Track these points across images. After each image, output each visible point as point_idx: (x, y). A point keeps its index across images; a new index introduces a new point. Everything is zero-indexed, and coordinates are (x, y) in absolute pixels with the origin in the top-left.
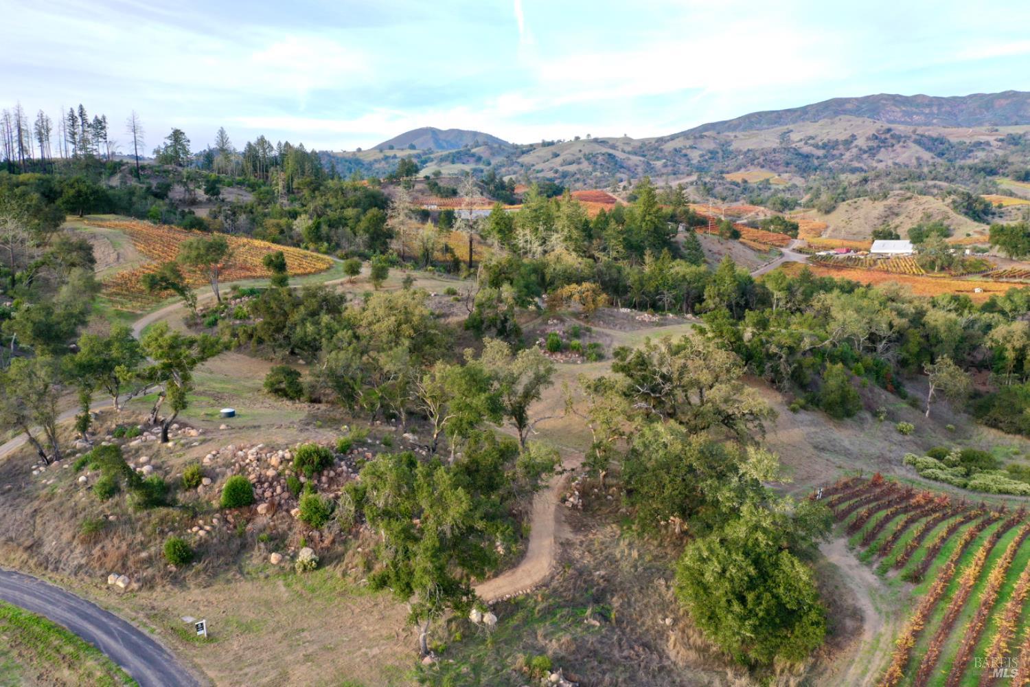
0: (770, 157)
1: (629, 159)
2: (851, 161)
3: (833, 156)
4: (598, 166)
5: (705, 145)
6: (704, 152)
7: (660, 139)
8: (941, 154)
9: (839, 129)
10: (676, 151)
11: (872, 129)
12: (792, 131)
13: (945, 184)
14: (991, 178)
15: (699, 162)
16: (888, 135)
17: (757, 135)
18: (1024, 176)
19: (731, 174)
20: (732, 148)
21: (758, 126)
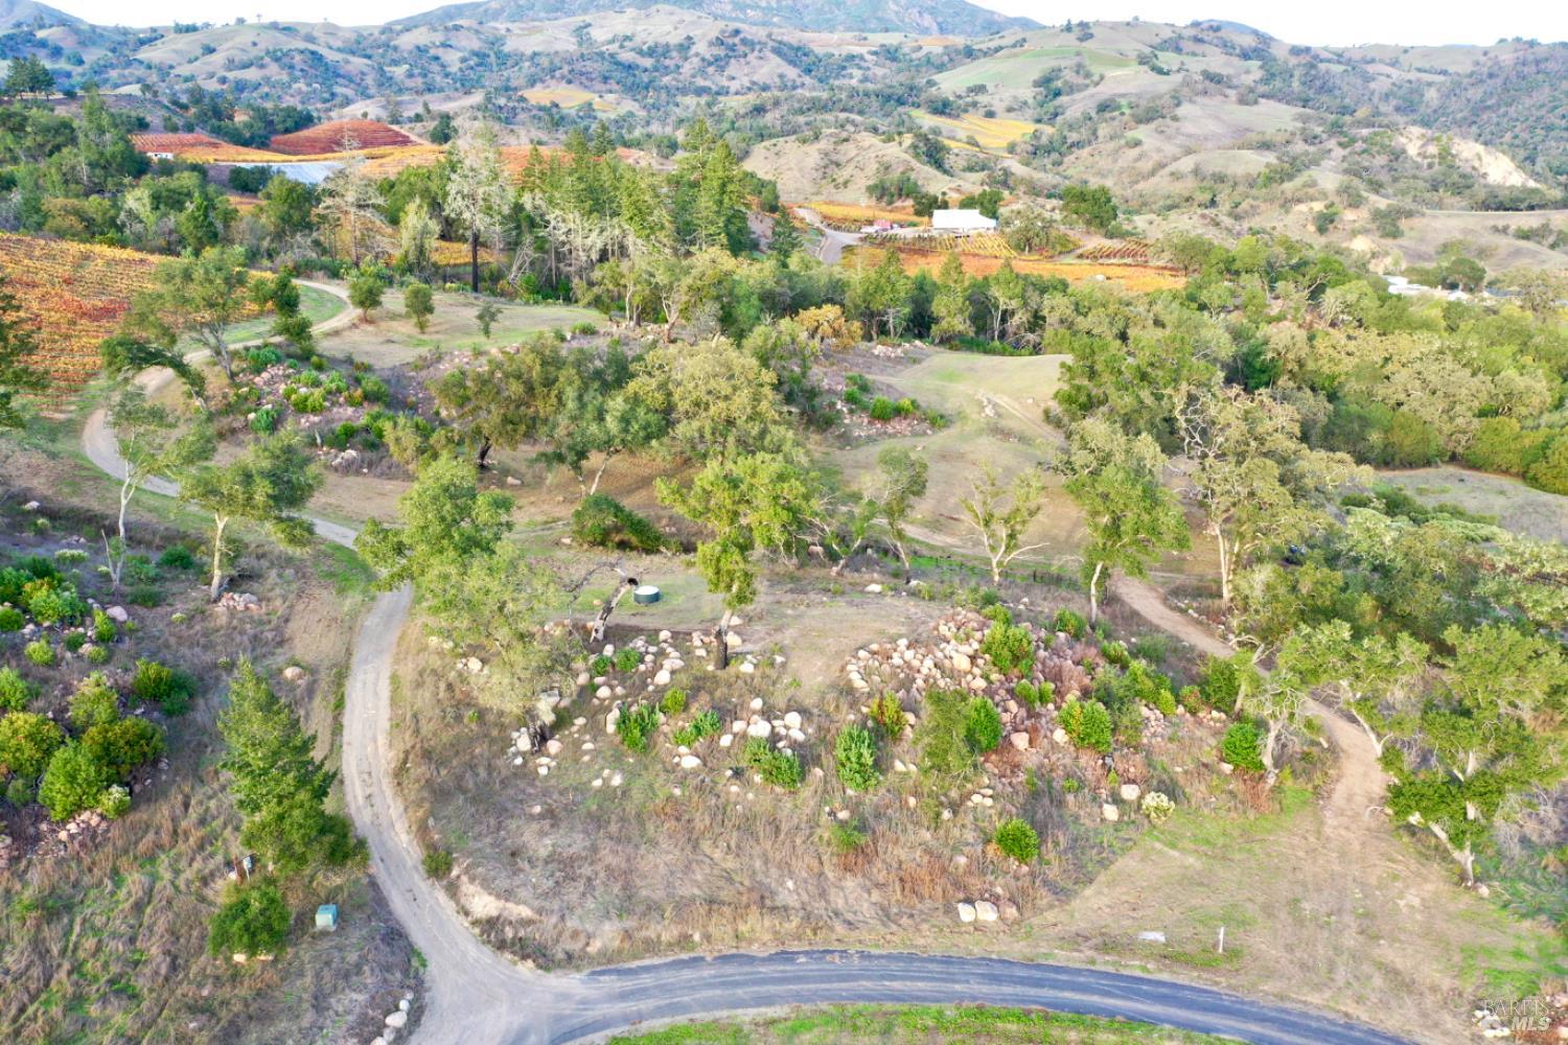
0: (578, 66)
1: (347, 62)
2: (694, 76)
3: (666, 67)
4: (298, 74)
5: (464, 43)
6: (466, 54)
7: (387, 29)
8: (809, 71)
9: (662, 26)
10: (421, 50)
11: (713, 29)
12: (589, 25)
13: (858, 118)
14: (901, 109)
15: (461, 70)
16: (737, 40)
17: (540, 30)
18: (942, 108)
19: (527, 93)
20: (507, 49)
21: (531, 13)
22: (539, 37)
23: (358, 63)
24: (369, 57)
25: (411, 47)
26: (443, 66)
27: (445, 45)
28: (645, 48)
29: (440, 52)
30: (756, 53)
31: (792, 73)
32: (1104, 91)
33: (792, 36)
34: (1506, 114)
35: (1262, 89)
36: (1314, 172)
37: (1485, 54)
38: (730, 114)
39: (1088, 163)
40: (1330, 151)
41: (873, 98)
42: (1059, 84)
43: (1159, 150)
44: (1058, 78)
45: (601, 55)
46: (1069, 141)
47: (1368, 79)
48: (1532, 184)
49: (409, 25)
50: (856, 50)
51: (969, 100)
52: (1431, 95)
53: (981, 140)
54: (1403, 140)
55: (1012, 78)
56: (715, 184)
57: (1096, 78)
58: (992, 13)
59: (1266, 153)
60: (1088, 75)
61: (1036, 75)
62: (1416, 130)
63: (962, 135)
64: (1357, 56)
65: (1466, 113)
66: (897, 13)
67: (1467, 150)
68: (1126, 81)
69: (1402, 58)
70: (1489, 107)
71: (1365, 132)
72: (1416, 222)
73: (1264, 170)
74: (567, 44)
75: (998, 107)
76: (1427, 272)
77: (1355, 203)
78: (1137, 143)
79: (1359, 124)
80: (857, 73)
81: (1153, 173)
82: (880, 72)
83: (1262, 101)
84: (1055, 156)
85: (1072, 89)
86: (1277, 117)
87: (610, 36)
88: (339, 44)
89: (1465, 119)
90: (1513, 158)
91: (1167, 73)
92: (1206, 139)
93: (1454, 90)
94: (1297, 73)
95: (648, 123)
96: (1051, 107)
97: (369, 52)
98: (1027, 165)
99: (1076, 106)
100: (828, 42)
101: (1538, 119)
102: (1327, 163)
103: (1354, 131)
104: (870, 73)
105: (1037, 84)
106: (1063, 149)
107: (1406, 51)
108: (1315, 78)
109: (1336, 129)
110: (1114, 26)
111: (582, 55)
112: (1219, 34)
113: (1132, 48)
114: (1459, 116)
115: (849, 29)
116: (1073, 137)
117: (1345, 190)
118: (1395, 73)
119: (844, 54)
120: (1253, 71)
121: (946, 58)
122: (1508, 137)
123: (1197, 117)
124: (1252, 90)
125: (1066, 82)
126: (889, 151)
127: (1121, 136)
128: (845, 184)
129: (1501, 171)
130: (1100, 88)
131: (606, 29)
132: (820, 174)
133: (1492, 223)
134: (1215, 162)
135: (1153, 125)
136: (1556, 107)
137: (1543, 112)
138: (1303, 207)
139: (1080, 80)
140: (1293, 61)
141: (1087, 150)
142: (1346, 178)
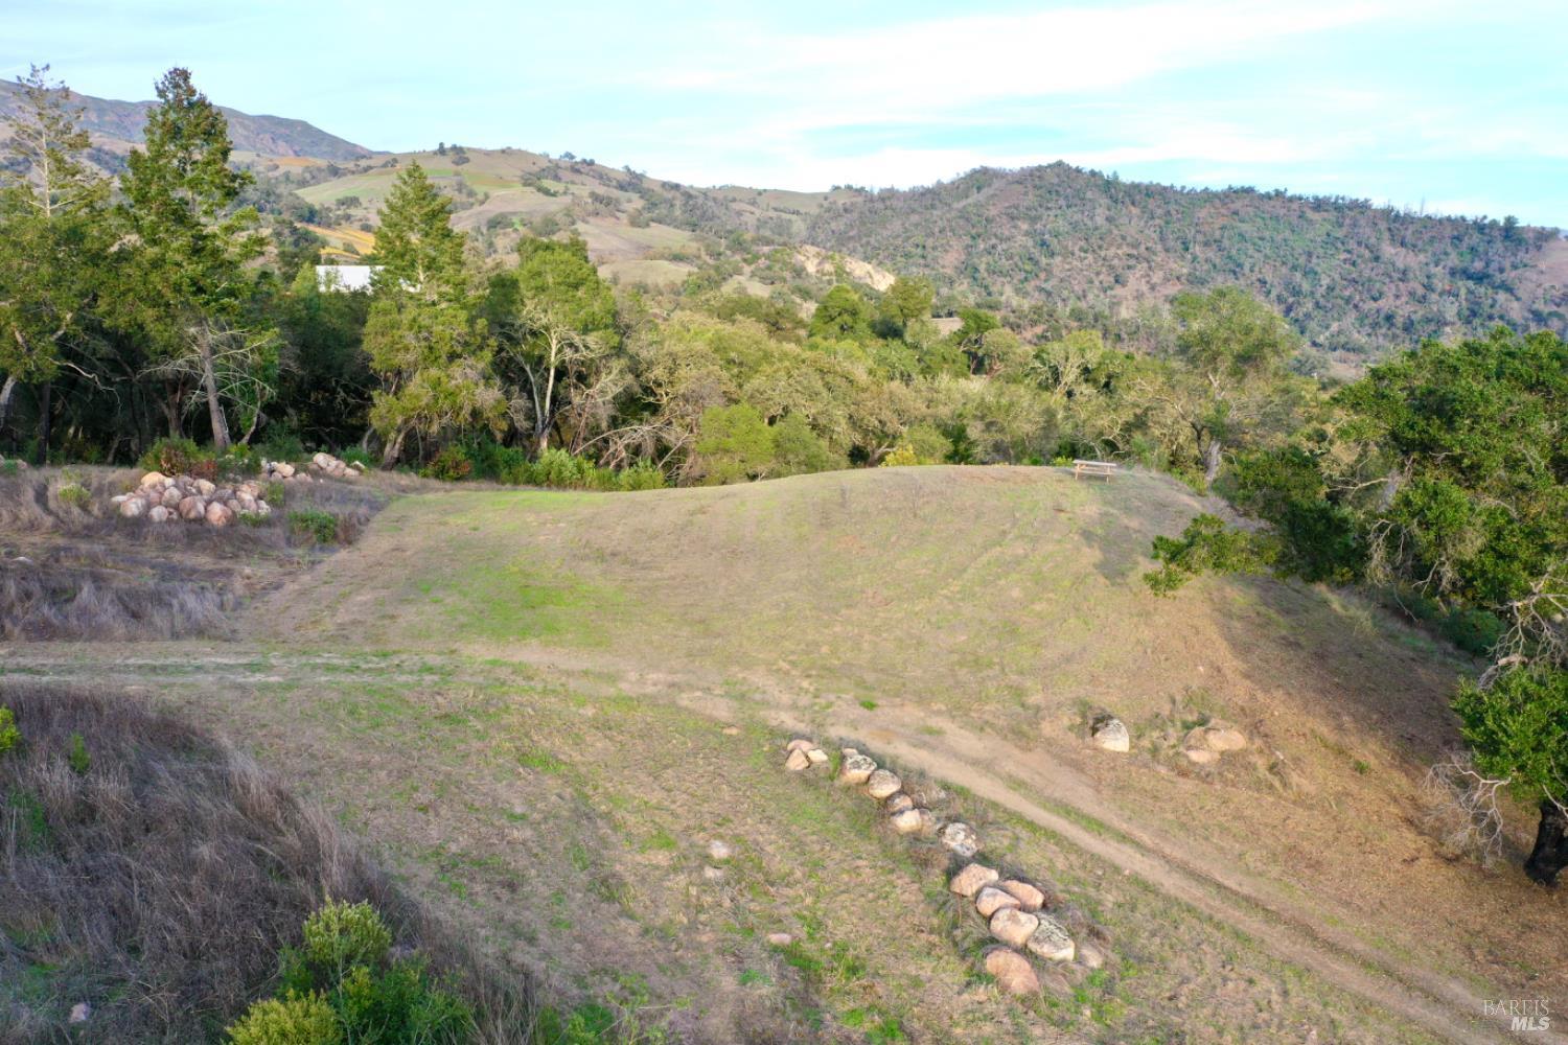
32: (492, 209)
34: (868, 243)
35: (648, 215)
51: (340, 212)
53: (361, 250)
54: (803, 258)
57: (481, 197)
59: (683, 264)
60: (471, 194)
62: (809, 249)
63: (337, 243)
67: (858, 269)
68: (514, 200)
71: (766, 249)
73: (686, 280)
79: (759, 242)
83: (653, 224)
85: (456, 207)
86: (672, 240)
91: (554, 195)
94: (676, 204)
99: (463, 224)
103: (755, 248)
107: (759, 193)
109: (738, 246)
110: (489, 153)
113: (512, 171)
120: (636, 203)
121: (308, 176)
124: (640, 215)
130: (486, 207)
134: (630, 272)
136: (909, 238)
139: (463, 198)
140: (668, 194)
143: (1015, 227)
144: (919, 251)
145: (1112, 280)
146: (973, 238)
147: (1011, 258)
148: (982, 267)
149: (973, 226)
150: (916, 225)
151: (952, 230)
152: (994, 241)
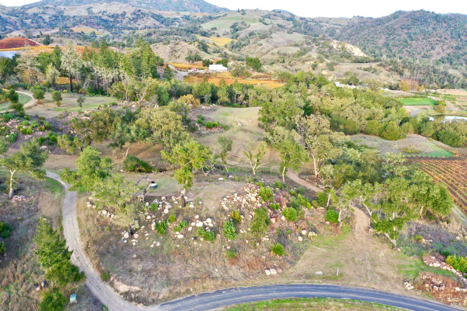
0: (89, 20)
1: (10, 18)
2: (127, 24)
3: (118, 21)
5: (50, 13)
6: (51, 16)
7: (23, 8)
8: (163, 23)
9: (115, 8)
10: (35, 15)
11: (132, 10)
12: (92, 7)
13: (180, 37)
14: (192, 35)
15: (49, 21)
16: (140, 13)
17: (75, 9)
18: (204, 34)
19: (73, 29)
20: (65, 15)
21: (72, 3)
22: (75, 11)
23: (13, 19)
24: (17, 17)
25: (32, 13)
26: (43, 20)
27: (43, 13)
28: (111, 15)
29: (42, 15)
30: (146, 17)
31: (158, 23)
32: (250, 29)
33: (157, 12)
34: (357, 36)
35: (293, 29)
36: (310, 53)
37: (350, 20)
38: (140, 36)
39: (248, 50)
40: (313, 47)
41: (184, 31)
42: (237, 27)
43: (267, 47)
44: (237, 26)
45: (97, 17)
46: (242, 44)
47: (321, 27)
48: (365, 56)
49: (31, 6)
50: (176, 17)
51: (212, 32)
52: (338, 31)
53: (217, 44)
54: (332, 44)
55: (224, 26)
56: (146, 58)
57: (248, 26)
58: (216, 6)
59: (297, 47)
60: (245, 25)
61: (231, 25)
62: (335, 41)
63: (211, 42)
64: (317, 20)
65: (347, 36)
66: (188, 6)
67: (349, 46)
68: (256, 27)
69: (329, 21)
70: (353, 35)
71: (322, 41)
72: (338, 66)
73: (297, 52)
74: (85, 13)
75: (220, 34)
76: (343, 80)
77: (322, 62)
78: (261, 45)
79: (321, 39)
80: (178, 24)
81: (266, 53)
82: (184, 23)
83: (294, 33)
84: (238, 48)
85: (241, 29)
86: (298, 37)
87: (99, 11)
88: (7, 12)
89: (347, 38)
90: (360, 49)
91: (267, 25)
92: (280, 43)
93: (344, 30)
94: (302, 25)
95: (114, 39)
96: (236, 34)
97: (17, 15)
98: (231, 51)
99: (243, 34)
100: (168, 14)
101: (365, 38)
102: (313, 50)
103: (319, 41)
104: (181, 24)
105: (231, 27)
106: (241, 46)
107: (330, 19)
108: (307, 26)
109: (314, 41)
110: (251, 11)
111: (90, 17)
112: (281, 14)
113: (257, 17)
114: (345, 37)
115: (173, 10)
116: (243, 43)
117: (319, 58)
118: (328, 25)
119: (173, 17)
120: (290, 25)
121: (204, 19)
122: (358, 43)
123: (277, 37)
124: (291, 30)
125: (239, 27)
126: (191, 47)
127: (257, 43)
128: (179, 57)
129: (357, 52)
130: (249, 29)
131: (97, 9)
132: (170, 54)
133: (357, 66)
134: (283, 50)
135: (265, 40)
136: (369, 35)
137: (366, 36)
138: (308, 63)
139: (243, 26)
140: (301, 21)
141: (247, 47)
142: (319, 55)
143: (402, 31)
144: (372, 39)
145: (430, 48)
146: (389, 35)
147: (400, 41)
148: (390, 44)
149: (390, 31)
150: (372, 31)
151: (383, 33)
152: (395, 36)
